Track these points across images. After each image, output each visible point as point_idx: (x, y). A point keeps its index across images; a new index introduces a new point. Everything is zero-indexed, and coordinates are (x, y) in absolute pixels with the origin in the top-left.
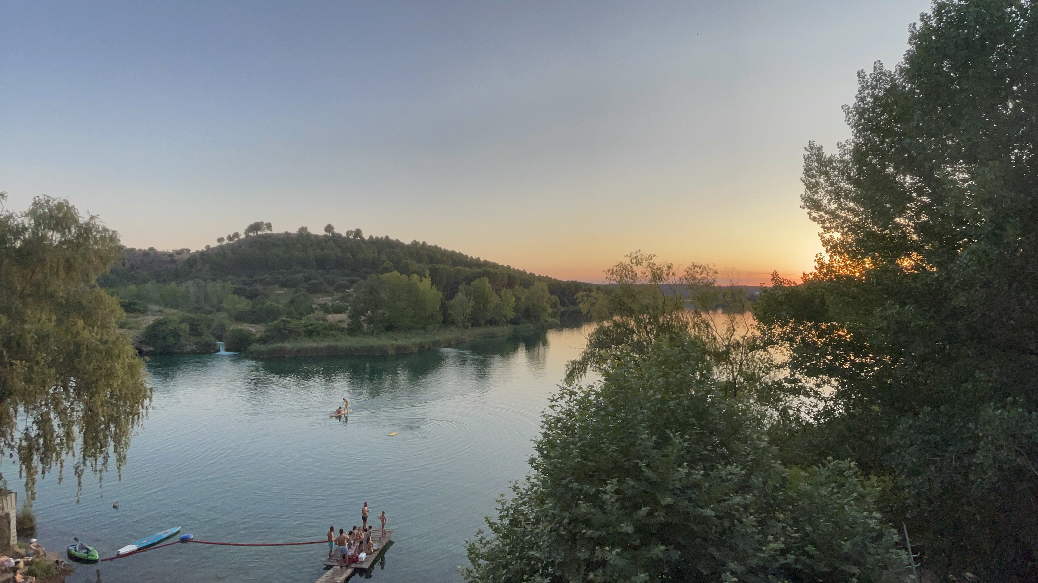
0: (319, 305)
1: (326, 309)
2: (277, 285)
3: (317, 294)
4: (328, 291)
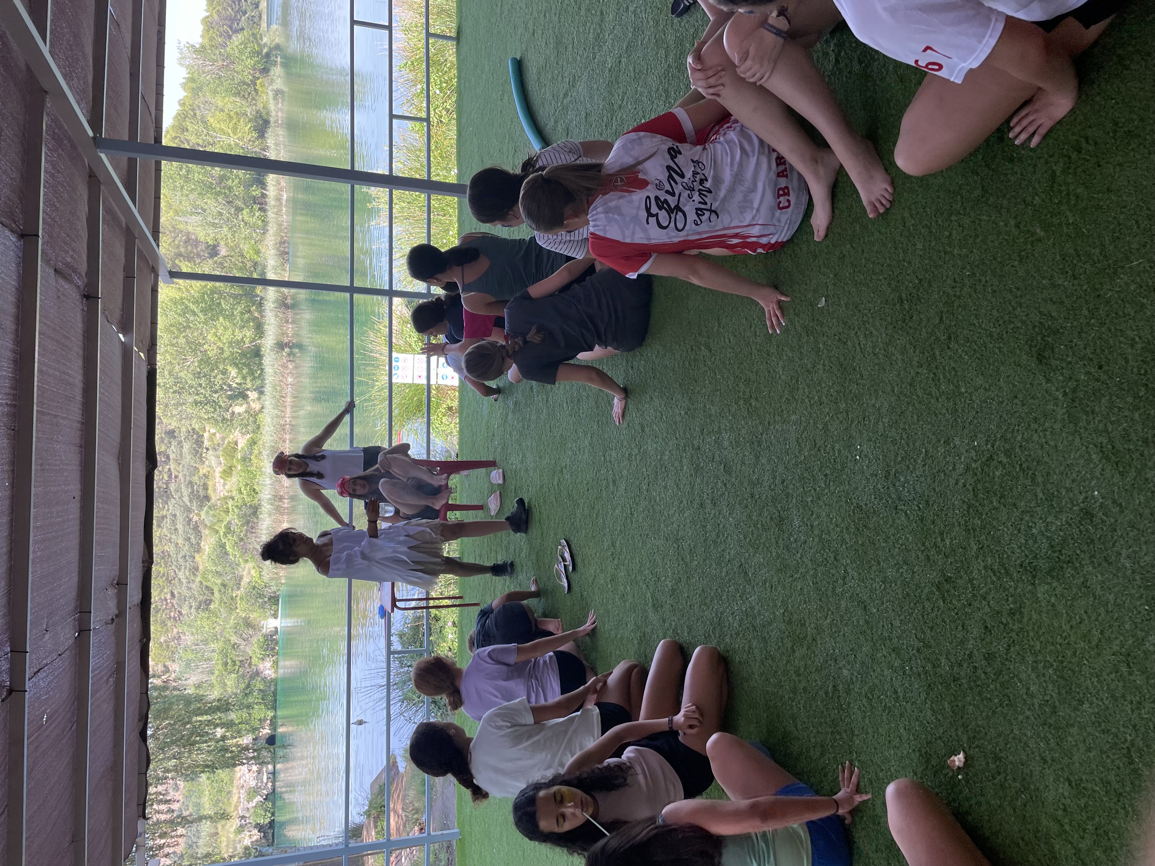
2: (197, 556)
3: (210, 492)
4: (204, 475)
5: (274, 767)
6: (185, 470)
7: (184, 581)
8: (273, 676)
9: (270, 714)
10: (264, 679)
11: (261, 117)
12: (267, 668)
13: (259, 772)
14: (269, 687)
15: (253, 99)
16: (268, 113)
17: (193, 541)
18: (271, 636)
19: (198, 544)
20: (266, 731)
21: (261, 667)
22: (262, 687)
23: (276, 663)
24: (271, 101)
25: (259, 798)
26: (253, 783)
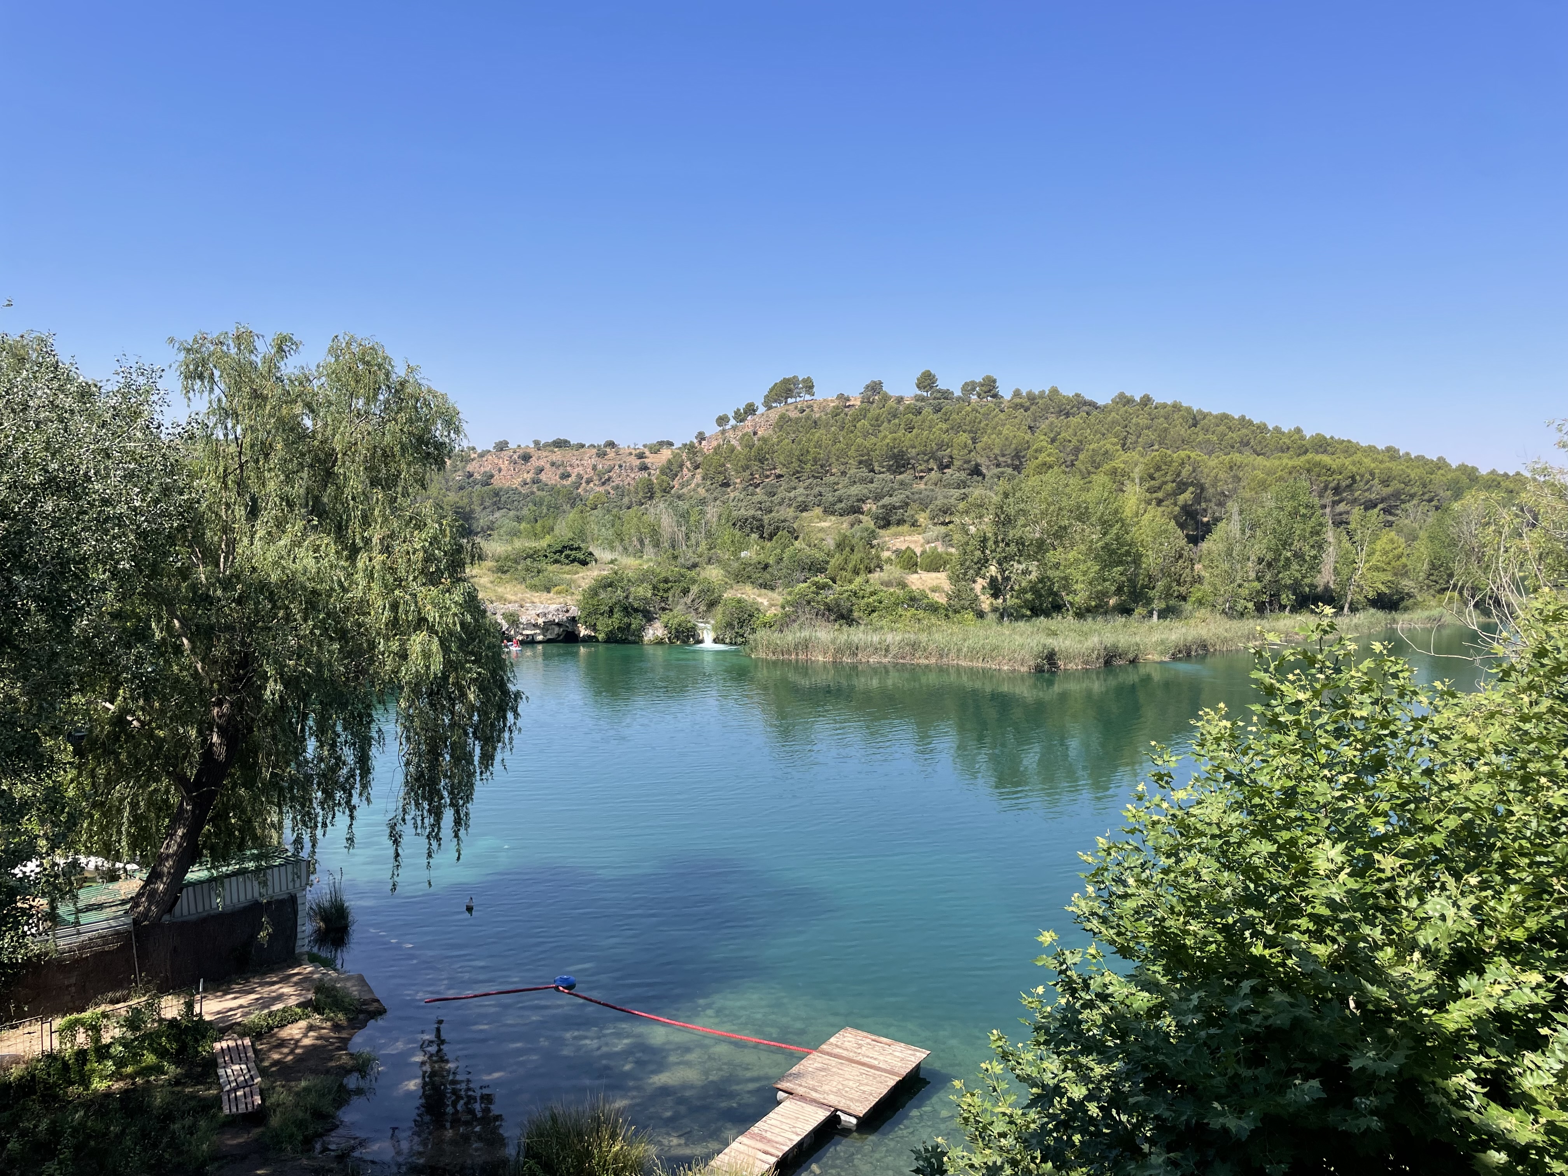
0: (898, 552)
1: (910, 562)
2: (818, 511)
3: (893, 529)
4: (916, 521)
5: (540, 642)
6: (927, 493)
7: (792, 494)
8: (646, 638)
9: (601, 636)
10: (642, 628)
11: (1402, 599)
12: (655, 631)
13: (536, 626)
14: (633, 635)
15: (1429, 587)
16: (1406, 609)
17: (839, 506)
18: (693, 636)
19: (833, 513)
20: (583, 632)
21: (658, 624)
22: (633, 626)
23: (660, 642)
24: (1426, 613)
25: (505, 625)
26: (523, 619)
